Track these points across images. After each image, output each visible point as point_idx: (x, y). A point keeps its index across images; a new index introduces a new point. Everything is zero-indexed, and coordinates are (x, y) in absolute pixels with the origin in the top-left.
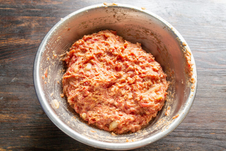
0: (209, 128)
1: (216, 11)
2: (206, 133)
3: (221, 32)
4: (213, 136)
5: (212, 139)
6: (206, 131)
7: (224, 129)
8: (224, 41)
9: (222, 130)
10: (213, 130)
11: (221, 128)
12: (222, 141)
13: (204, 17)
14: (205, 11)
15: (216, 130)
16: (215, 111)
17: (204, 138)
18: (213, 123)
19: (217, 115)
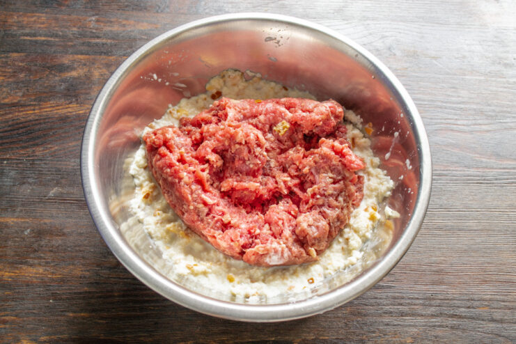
0: (476, 297)
1: (491, 43)
2: (469, 307)
3: (501, 89)
4: (485, 314)
5: (483, 320)
6: (469, 304)
7: (509, 298)
8: (509, 110)
9: (504, 301)
10: (484, 300)
11: (502, 297)
12: (505, 325)
13: (464, 57)
14: (468, 45)
15: (490, 300)
16: (489, 260)
17: (465, 317)
18: (485, 287)
19: (493, 269)
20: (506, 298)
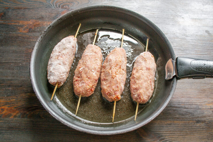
0: (180, 101)
1: (182, 30)
2: (179, 104)
3: (185, 43)
4: (183, 106)
5: (183, 108)
6: (178, 103)
7: (190, 102)
8: (188, 49)
9: (188, 103)
10: (183, 102)
11: (188, 102)
12: (189, 109)
13: (175, 34)
14: (175, 30)
15: (185, 102)
16: (183, 91)
17: (178, 107)
18: (183, 99)
19: (185, 93)
20: (189, 102)
